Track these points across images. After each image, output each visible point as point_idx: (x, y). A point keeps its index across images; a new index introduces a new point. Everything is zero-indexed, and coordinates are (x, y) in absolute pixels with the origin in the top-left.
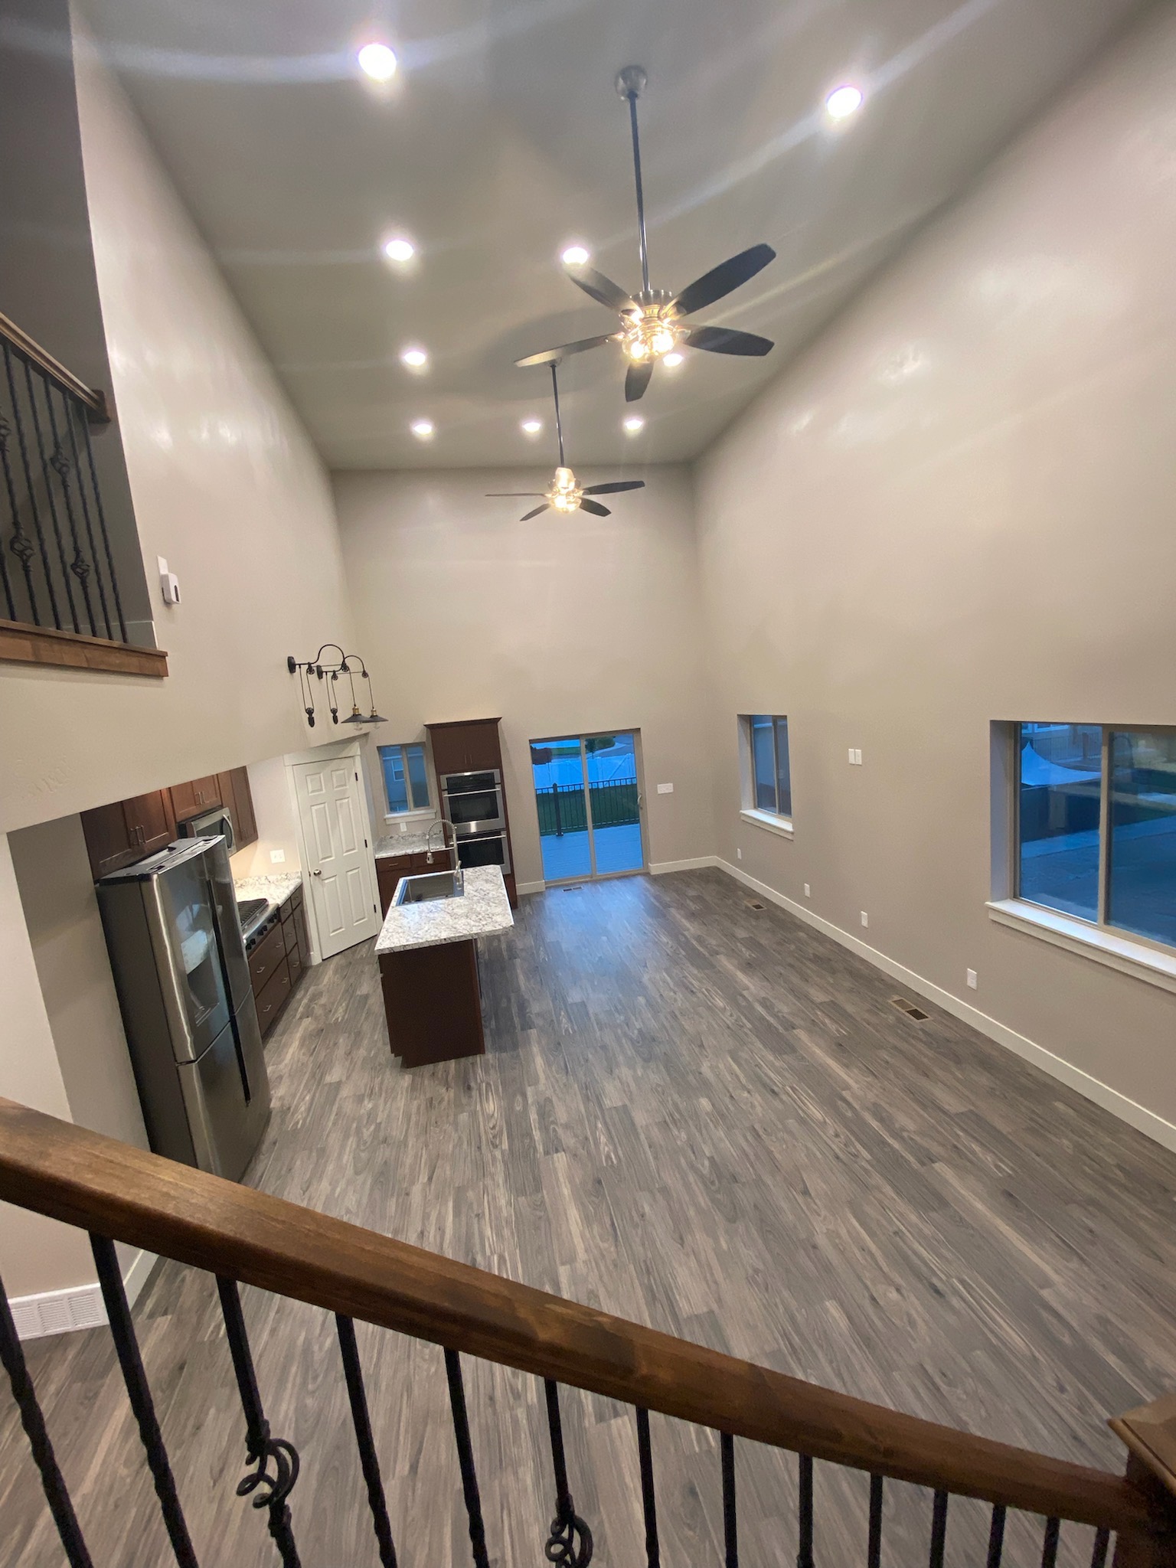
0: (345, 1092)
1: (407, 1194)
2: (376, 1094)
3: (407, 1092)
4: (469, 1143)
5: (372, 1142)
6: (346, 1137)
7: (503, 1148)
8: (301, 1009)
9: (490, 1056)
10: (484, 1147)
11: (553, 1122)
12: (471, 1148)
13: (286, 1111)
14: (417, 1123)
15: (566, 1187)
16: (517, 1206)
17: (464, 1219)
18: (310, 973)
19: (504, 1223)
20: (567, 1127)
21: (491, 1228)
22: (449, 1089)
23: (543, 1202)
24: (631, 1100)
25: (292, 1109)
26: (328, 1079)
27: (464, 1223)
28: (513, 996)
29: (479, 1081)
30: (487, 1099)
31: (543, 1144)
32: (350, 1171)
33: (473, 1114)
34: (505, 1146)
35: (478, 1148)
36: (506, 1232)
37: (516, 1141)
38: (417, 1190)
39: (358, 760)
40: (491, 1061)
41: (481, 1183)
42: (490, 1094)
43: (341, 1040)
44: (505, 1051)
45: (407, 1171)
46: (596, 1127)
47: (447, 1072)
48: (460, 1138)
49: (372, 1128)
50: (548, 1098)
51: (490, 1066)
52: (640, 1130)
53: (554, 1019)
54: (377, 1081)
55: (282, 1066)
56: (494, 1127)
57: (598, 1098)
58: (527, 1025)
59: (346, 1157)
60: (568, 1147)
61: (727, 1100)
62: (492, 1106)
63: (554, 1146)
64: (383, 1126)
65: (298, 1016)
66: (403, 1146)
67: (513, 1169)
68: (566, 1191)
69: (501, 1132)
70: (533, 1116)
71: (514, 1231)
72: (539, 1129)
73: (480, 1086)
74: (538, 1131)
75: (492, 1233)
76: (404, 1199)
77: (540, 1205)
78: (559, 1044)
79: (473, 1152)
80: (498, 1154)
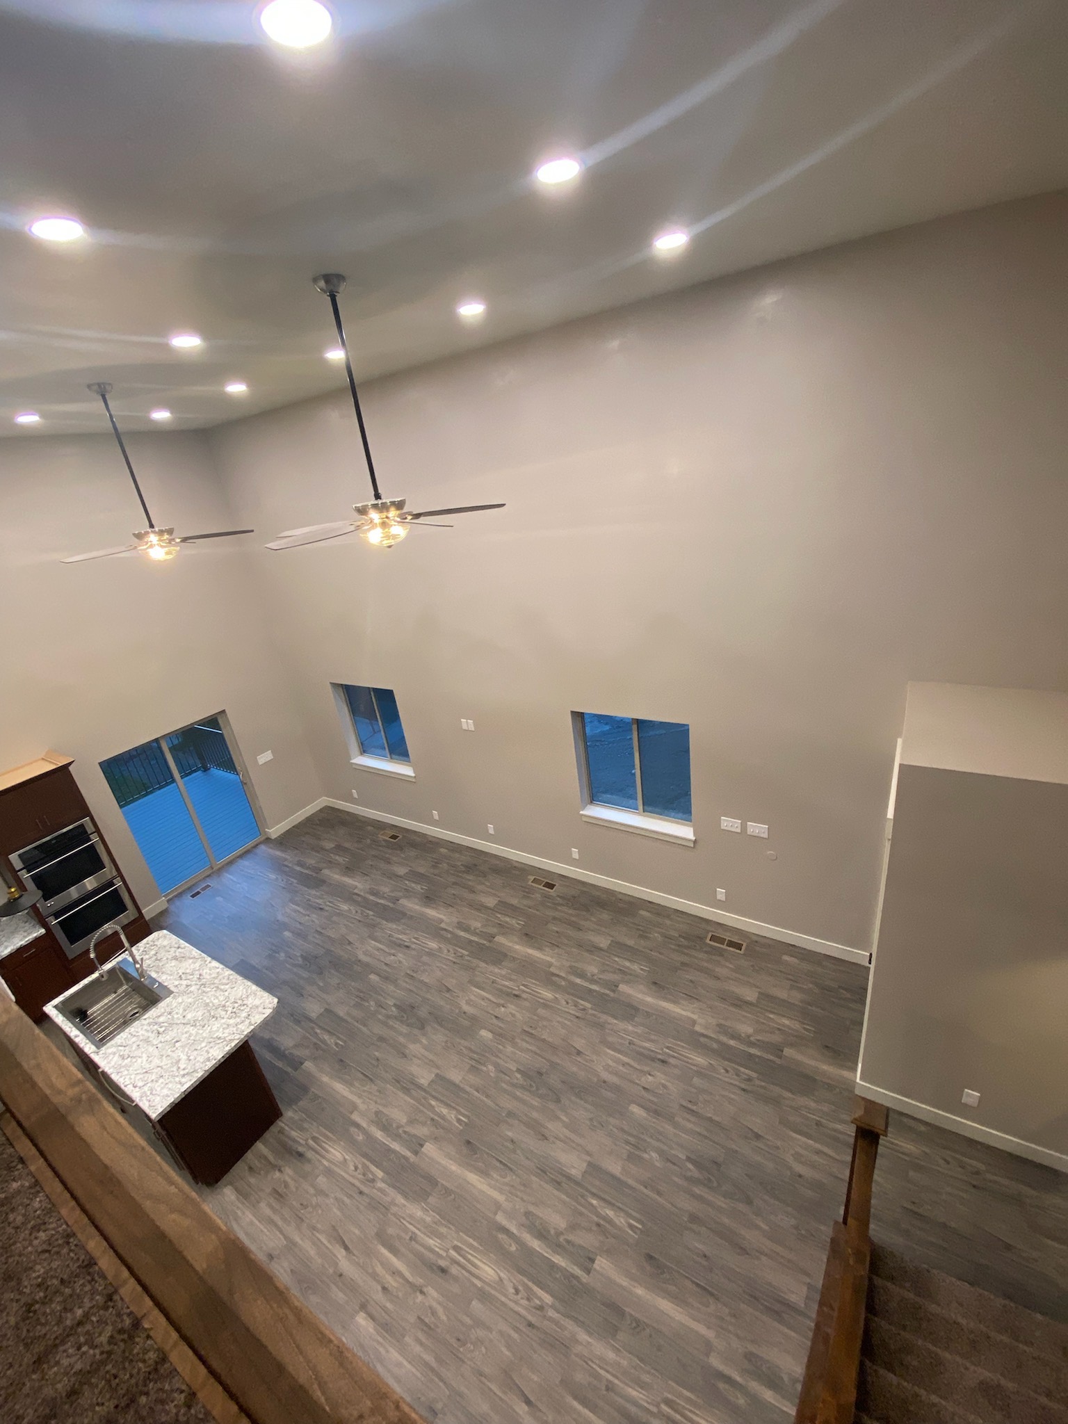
3: (241, 1202)
4: (349, 1196)
7: (380, 1177)
9: (289, 1114)
10: (364, 1189)
11: (398, 1127)
12: (354, 1198)
14: (284, 1220)
16: (432, 1207)
17: (403, 1250)
19: (434, 1226)
21: (429, 1237)
22: (282, 1169)
23: (446, 1189)
24: (438, 1067)
27: (407, 1253)
29: (302, 1142)
30: (327, 1151)
33: (329, 1173)
34: (380, 1174)
35: (361, 1193)
37: (384, 1164)
38: (345, 1265)
40: (295, 1117)
41: (390, 1215)
42: (323, 1144)
44: (301, 1099)
45: (320, 1261)
47: (263, 1156)
48: (336, 1199)
50: (376, 1111)
51: (299, 1122)
60: (426, 1136)
61: (495, 1021)
63: (416, 1145)
70: (379, 1134)
71: (446, 1223)
72: (392, 1140)
73: (307, 1145)
74: (394, 1143)
75: (433, 1240)
76: (341, 1281)
77: (446, 1192)
78: (342, 1061)
79: (359, 1200)
80: (380, 1185)
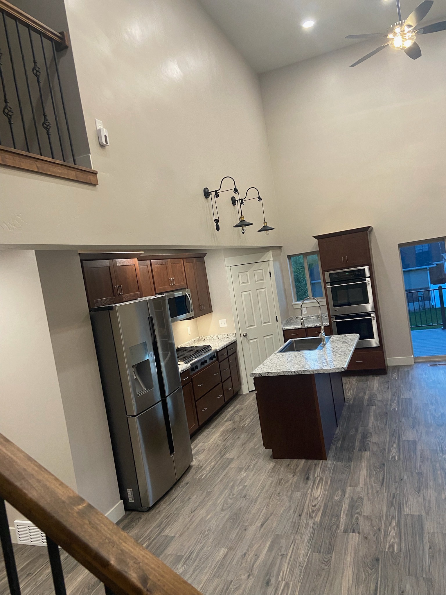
0: (233, 465)
1: (245, 530)
2: (250, 469)
3: (268, 472)
4: (295, 512)
5: (237, 495)
6: (225, 489)
7: (316, 520)
8: (228, 416)
9: (329, 462)
10: (303, 515)
11: (358, 513)
12: (295, 514)
13: (199, 468)
14: (267, 491)
15: (351, 555)
16: (311, 557)
17: (273, 554)
18: (240, 397)
19: (298, 564)
20: (367, 518)
21: (288, 565)
22: (295, 476)
23: (330, 561)
24: (428, 513)
25: (203, 468)
26: (227, 456)
27: (272, 557)
28: (360, 429)
29: (316, 475)
30: (317, 488)
31: (345, 525)
32: (219, 508)
33: (305, 495)
34: (318, 519)
35: (300, 515)
36: (297, 571)
37: (327, 518)
38: (252, 529)
39: (271, 263)
40: (329, 466)
41: (293, 536)
42: (320, 485)
43: (243, 436)
44: (341, 461)
45: (251, 516)
46: (390, 524)
47: (297, 466)
48: (290, 506)
49: (241, 487)
50: (361, 497)
51: (327, 469)
52: (426, 535)
53: (387, 448)
54: (254, 462)
55: (206, 444)
56: (315, 506)
57: (400, 505)
58: (364, 448)
59: (220, 500)
60: (363, 531)
62: (319, 493)
63: (353, 528)
64: (247, 488)
65: (225, 420)
66: (254, 502)
67: (318, 534)
68: (349, 559)
69: (319, 510)
70: (345, 506)
71: (303, 571)
72: (346, 514)
73: (315, 479)
74: (345, 517)
75: (287, 568)
76: (242, 532)
77: (327, 562)
78: (384, 465)
79: (295, 517)
80: (311, 522)
